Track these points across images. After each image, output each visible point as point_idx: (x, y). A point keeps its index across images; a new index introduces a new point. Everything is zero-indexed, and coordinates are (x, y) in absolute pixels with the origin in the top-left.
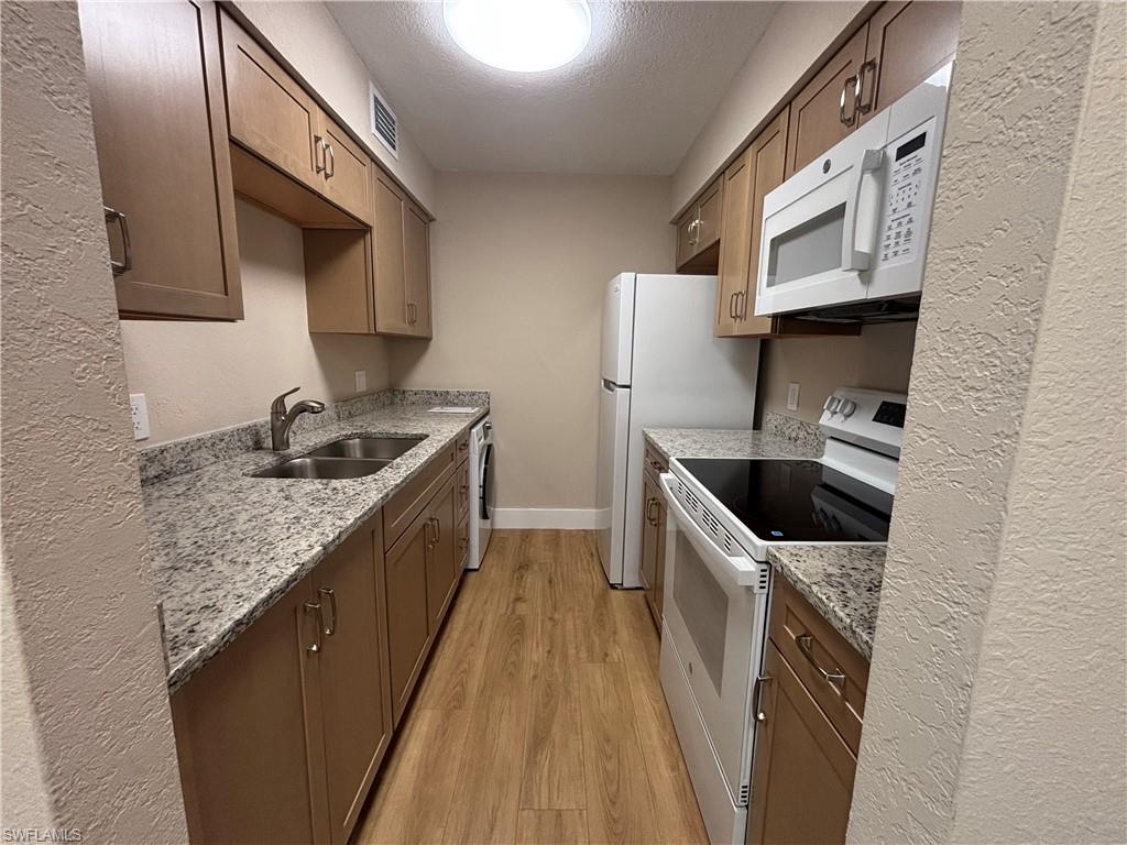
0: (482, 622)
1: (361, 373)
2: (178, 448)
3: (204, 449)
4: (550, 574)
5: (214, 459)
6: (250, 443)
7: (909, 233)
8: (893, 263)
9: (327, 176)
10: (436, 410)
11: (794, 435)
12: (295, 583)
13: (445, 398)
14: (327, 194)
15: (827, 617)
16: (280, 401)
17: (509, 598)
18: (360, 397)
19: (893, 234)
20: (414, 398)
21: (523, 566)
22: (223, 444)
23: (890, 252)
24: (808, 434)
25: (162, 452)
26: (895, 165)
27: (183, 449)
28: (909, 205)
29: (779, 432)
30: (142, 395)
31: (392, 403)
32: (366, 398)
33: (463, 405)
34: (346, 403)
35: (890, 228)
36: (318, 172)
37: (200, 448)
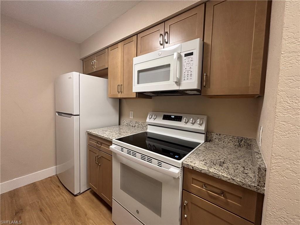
4: (39, 207)
7: (191, 74)
8: (186, 81)
11: (134, 125)
15: (219, 178)
19: (186, 74)
21: (18, 212)
23: (186, 78)
24: (139, 124)
26: (184, 58)
28: (190, 68)
29: (128, 125)
35: (185, 73)
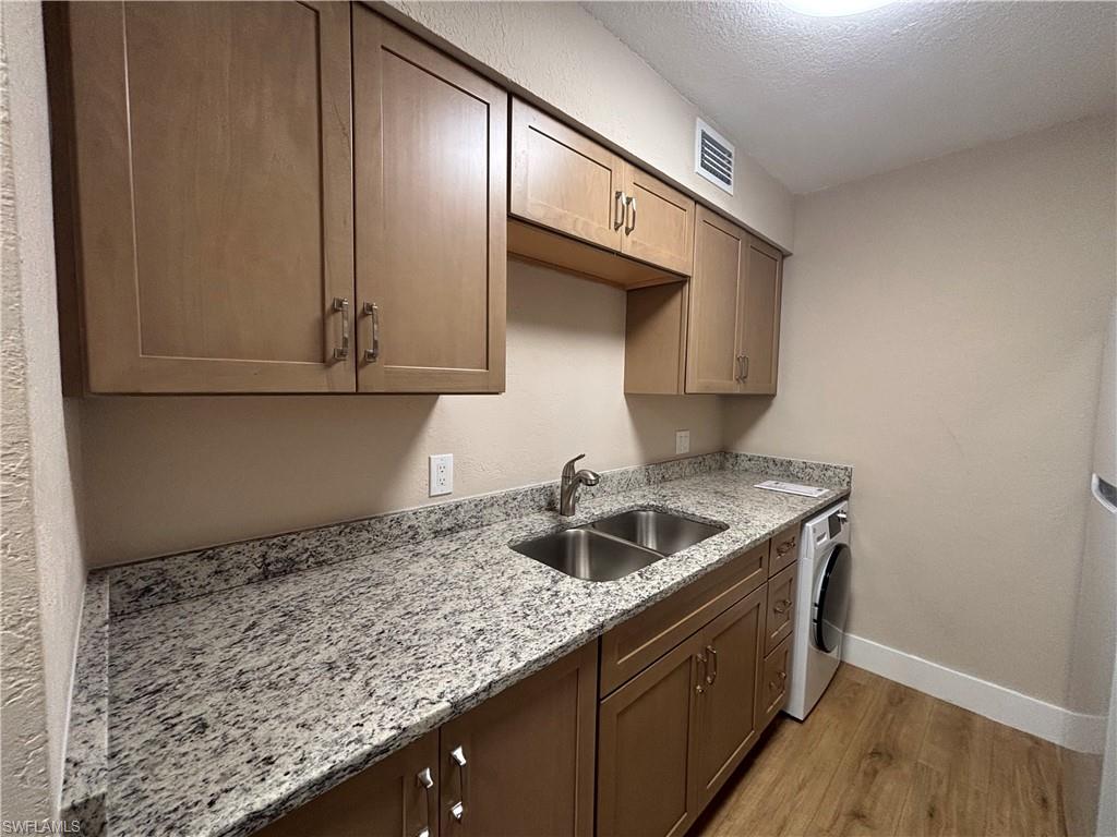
0: (785, 820)
1: (683, 433)
2: (472, 505)
3: (496, 506)
4: (934, 797)
5: (504, 517)
6: (543, 503)
9: (628, 231)
10: (766, 485)
12: (385, 756)
13: (787, 470)
14: (627, 251)
16: (570, 465)
17: (841, 805)
18: (678, 460)
20: (747, 465)
21: (881, 755)
22: (515, 503)
25: (457, 507)
27: (476, 505)
30: (451, 455)
31: (722, 468)
32: (686, 462)
33: (810, 481)
34: (660, 468)
36: (616, 229)
37: (492, 505)
